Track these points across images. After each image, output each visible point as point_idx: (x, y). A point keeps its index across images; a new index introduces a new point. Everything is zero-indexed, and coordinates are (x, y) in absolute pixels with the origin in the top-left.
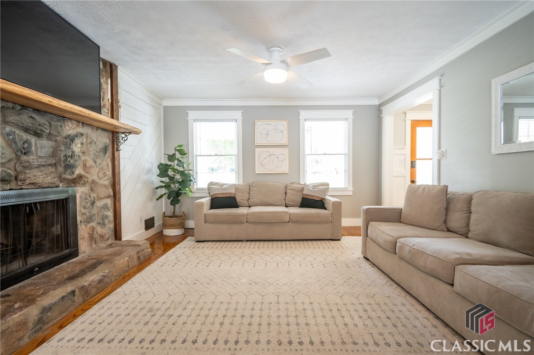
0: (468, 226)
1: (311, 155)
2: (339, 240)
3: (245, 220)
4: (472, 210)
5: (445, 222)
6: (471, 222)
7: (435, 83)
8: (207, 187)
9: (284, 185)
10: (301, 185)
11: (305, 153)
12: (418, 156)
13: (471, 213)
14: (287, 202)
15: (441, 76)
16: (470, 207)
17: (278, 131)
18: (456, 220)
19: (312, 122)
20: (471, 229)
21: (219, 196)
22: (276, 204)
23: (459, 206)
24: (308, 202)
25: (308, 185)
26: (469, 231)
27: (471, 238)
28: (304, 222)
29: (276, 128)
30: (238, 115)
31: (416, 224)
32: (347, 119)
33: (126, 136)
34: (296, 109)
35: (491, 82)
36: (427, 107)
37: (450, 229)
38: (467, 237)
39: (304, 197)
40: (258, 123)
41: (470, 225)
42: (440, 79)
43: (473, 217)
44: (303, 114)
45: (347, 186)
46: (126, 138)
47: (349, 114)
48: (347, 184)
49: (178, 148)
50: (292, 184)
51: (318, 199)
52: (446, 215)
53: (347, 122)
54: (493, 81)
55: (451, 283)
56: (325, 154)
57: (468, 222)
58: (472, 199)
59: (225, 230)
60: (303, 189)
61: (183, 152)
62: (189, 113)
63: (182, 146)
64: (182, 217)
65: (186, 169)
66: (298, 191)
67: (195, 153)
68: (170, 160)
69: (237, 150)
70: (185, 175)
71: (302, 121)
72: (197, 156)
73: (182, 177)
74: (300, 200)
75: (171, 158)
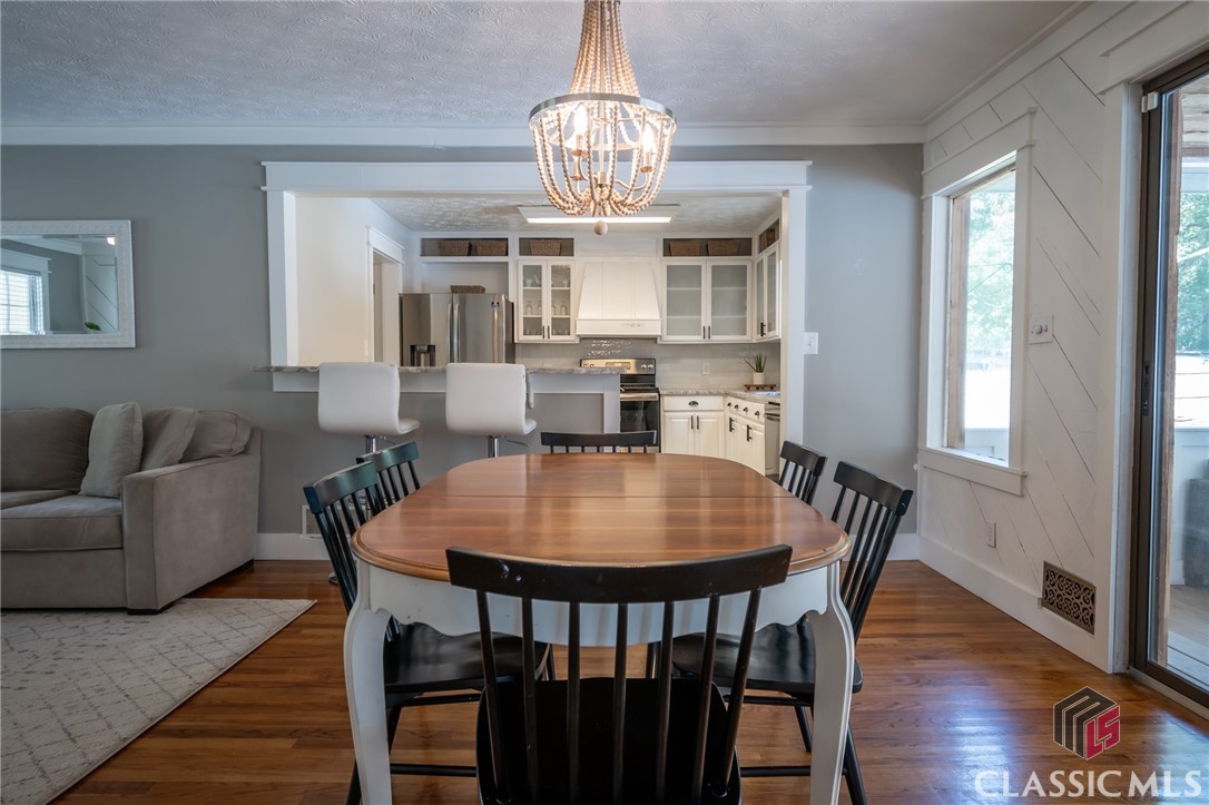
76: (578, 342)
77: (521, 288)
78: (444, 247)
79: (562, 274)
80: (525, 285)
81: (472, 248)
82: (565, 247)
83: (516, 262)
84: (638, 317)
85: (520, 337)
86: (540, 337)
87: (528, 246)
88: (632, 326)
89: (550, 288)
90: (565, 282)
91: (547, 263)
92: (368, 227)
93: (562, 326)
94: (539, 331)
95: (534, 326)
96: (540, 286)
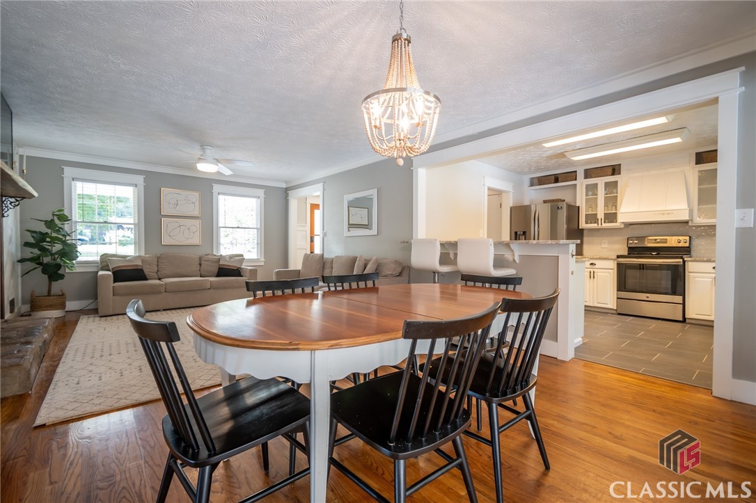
1: (225, 227)
3: (163, 290)
6: (332, 273)
7: (320, 186)
8: (99, 259)
9: (199, 257)
10: (216, 256)
11: (219, 226)
12: (314, 233)
13: (333, 268)
14: (202, 272)
15: (325, 183)
17: (189, 202)
18: (327, 273)
19: (226, 196)
21: (124, 268)
22: (191, 274)
23: (328, 265)
24: (224, 272)
25: (224, 256)
28: (224, 288)
29: (187, 198)
30: (139, 179)
32: (259, 197)
33: (17, 201)
34: (210, 182)
36: (317, 197)
39: (221, 266)
40: (164, 190)
42: (323, 185)
44: (217, 188)
45: (259, 258)
46: (18, 203)
48: (259, 256)
49: (58, 213)
50: (206, 255)
51: (235, 269)
52: (323, 271)
53: (259, 199)
54: (344, 196)
56: (238, 227)
58: (333, 260)
60: (219, 260)
61: (64, 218)
62: (65, 170)
63: (63, 210)
64: (63, 295)
65: (68, 238)
66: (214, 262)
67: (74, 219)
68: (48, 227)
69: (137, 218)
70: (70, 245)
71: (215, 195)
72: (76, 222)
73: (65, 248)
74: (216, 270)
75: (50, 224)
76: (622, 226)
77: (584, 197)
78: (541, 181)
79: (612, 186)
80: (587, 195)
81: (556, 179)
82: (615, 170)
83: (581, 183)
84: (668, 208)
85: (583, 225)
86: (596, 225)
87: (588, 173)
88: (663, 214)
89: (603, 196)
90: (615, 191)
91: (601, 182)
92: (484, 177)
93: (611, 217)
94: (596, 221)
95: (592, 218)
96: (597, 195)
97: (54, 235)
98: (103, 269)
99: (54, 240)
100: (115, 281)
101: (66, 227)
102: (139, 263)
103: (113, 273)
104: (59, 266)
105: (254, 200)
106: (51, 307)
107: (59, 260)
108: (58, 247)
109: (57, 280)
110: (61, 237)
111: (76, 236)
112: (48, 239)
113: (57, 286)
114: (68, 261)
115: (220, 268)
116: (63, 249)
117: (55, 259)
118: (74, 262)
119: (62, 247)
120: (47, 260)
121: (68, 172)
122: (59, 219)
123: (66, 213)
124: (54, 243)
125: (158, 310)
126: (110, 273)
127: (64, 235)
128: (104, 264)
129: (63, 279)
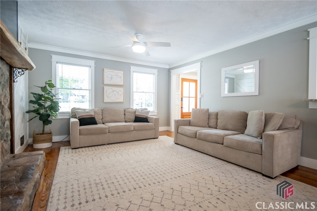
0: (217, 124)
1: (137, 92)
2: (158, 138)
3: (107, 131)
4: (218, 118)
5: (208, 124)
6: (218, 122)
7: (198, 64)
8: (70, 111)
9: (123, 110)
10: (133, 109)
11: (134, 91)
12: (184, 96)
13: (218, 119)
14: (126, 119)
15: (201, 62)
16: (217, 117)
17: (118, 77)
18: (212, 122)
19: (137, 73)
20: (218, 125)
21: (85, 117)
22: (120, 121)
23: (213, 117)
24: (138, 119)
25: (138, 110)
26: (217, 126)
27: (218, 129)
28: (141, 130)
29: (117, 75)
30: (92, 63)
31: (197, 126)
32: (155, 74)
33: (23, 71)
34: (129, 65)
35: (221, 69)
36: (195, 73)
37: (210, 127)
38: (216, 129)
39: (136, 116)
40: (106, 70)
41: (218, 124)
42: (201, 63)
43: (219, 121)
44: (133, 68)
45: (154, 110)
46: (23, 72)
47: (155, 71)
48: (154, 109)
49: (49, 82)
50: (127, 109)
51: (145, 117)
52: (208, 121)
53: (155, 75)
54: (222, 69)
55: (222, 143)
56: (143, 92)
57: (217, 123)
58: (218, 114)
59: (95, 139)
60: (135, 112)
61: (52, 86)
62: (52, 56)
63: (51, 81)
64: (51, 133)
65: (54, 98)
66: (132, 113)
67: (57, 87)
68: (43, 91)
69: (90, 86)
70: (54, 102)
71: (132, 72)
72: (58, 88)
73: (52, 104)
74: (133, 118)
75: (44, 89)
97: (46, 96)
98: (73, 117)
99: (46, 99)
100: (80, 125)
101: (53, 92)
102: (93, 114)
103: (79, 120)
104: (49, 116)
105: (152, 76)
106: (44, 141)
107: (49, 112)
108: (48, 104)
109: (47, 125)
110: (50, 97)
111: (58, 97)
112: (43, 99)
113: (48, 128)
114: (54, 112)
115: (136, 117)
116: (51, 105)
117: (47, 111)
118: (57, 112)
119: (50, 104)
120: (42, 111)
121: (55, 58)
122: (49, 86)
123: (53, 82)
124: (46, 101)
125: (105, 145)
126: (77, 120)
127: (51, 96)
128: (73, 114)
129: (51, 123)
